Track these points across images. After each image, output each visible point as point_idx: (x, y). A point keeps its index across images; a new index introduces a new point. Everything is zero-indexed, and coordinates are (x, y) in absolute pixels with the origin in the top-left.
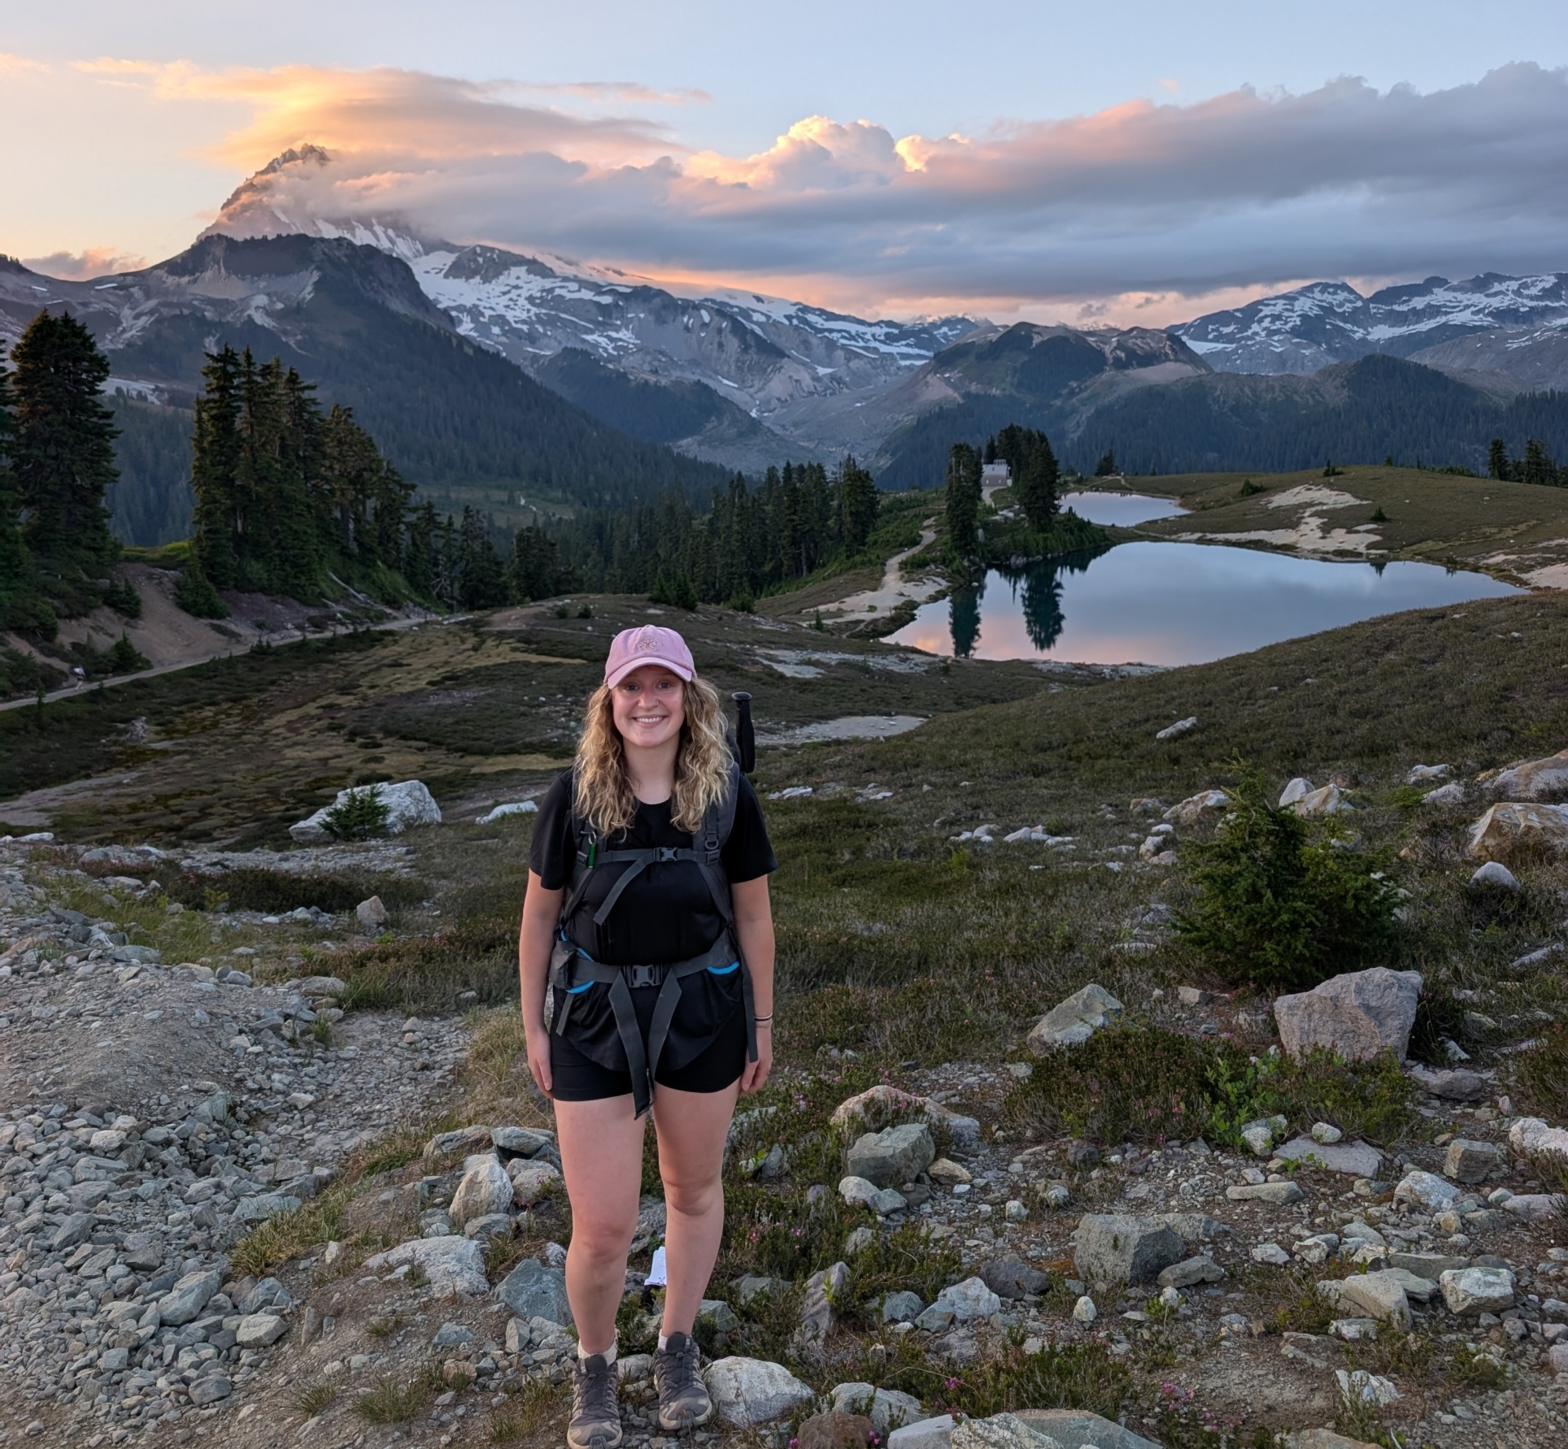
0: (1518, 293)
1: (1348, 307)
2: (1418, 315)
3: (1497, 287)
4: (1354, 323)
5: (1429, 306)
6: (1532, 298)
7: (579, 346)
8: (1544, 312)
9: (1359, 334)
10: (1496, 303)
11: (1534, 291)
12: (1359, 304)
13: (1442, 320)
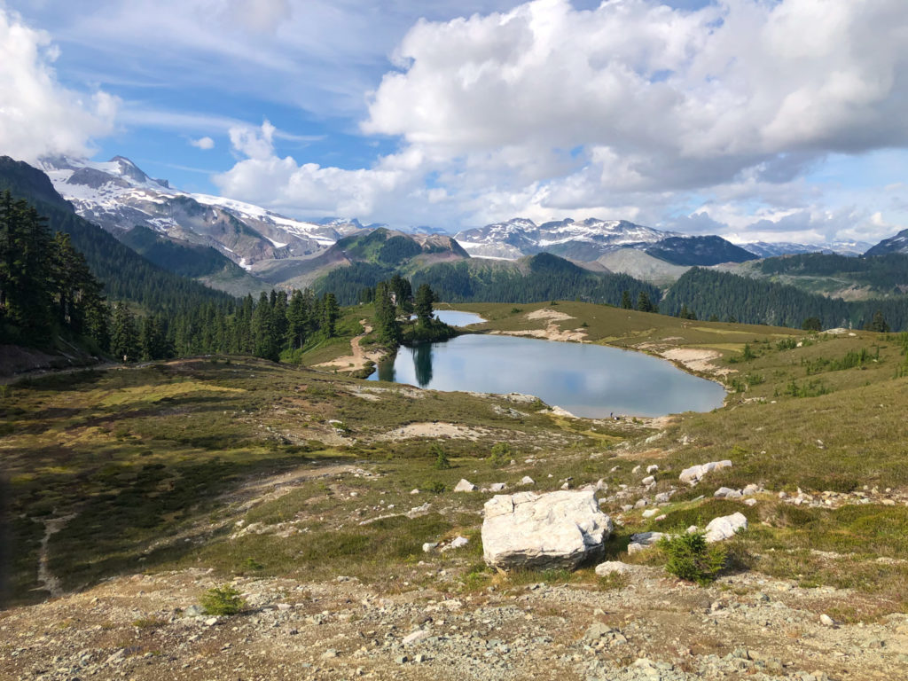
0: (603, 228)
1: (530, 230)
2: (561, 235)
3: (595, 225)
4: (532, 238)
5: (566, 232)
6: (609, 230)
7: (145, 226)
8: (615, 237)
9: (535, 243)
10: (594, 232)
11: (610, 228)
12: (535, 229)
13: (571, 238)
